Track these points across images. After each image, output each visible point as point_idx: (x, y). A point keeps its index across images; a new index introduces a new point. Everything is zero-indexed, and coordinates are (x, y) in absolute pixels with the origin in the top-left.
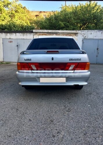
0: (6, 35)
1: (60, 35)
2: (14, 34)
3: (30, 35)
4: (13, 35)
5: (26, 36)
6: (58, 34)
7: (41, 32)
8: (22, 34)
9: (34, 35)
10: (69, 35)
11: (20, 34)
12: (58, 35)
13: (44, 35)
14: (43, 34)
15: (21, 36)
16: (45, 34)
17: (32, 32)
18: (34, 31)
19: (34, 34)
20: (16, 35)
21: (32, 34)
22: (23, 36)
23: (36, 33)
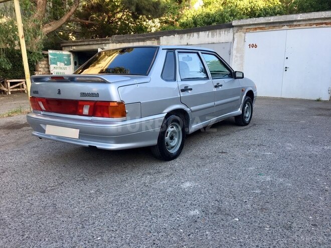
0: (181, 38)
1: (299, 25)
2: (195, 34)
3: (226, 32)
4: (193, 36)
5: (218, 35)
6: (295, 23)
7: (251, 23)
8: (210, 33)
9: (235, 32)
10: (326, 24)
11: (207, 32)
12: (296, 26)
13: (258, 30)
14: (256, 29)
15: (208, 37)
16: (261, 26)
17: (231, 26)
18: (234, 23)
19: (235, 29)
20: (198, 37)
21: (231, 29)
22: (213, 36)
23: (240, 26)
